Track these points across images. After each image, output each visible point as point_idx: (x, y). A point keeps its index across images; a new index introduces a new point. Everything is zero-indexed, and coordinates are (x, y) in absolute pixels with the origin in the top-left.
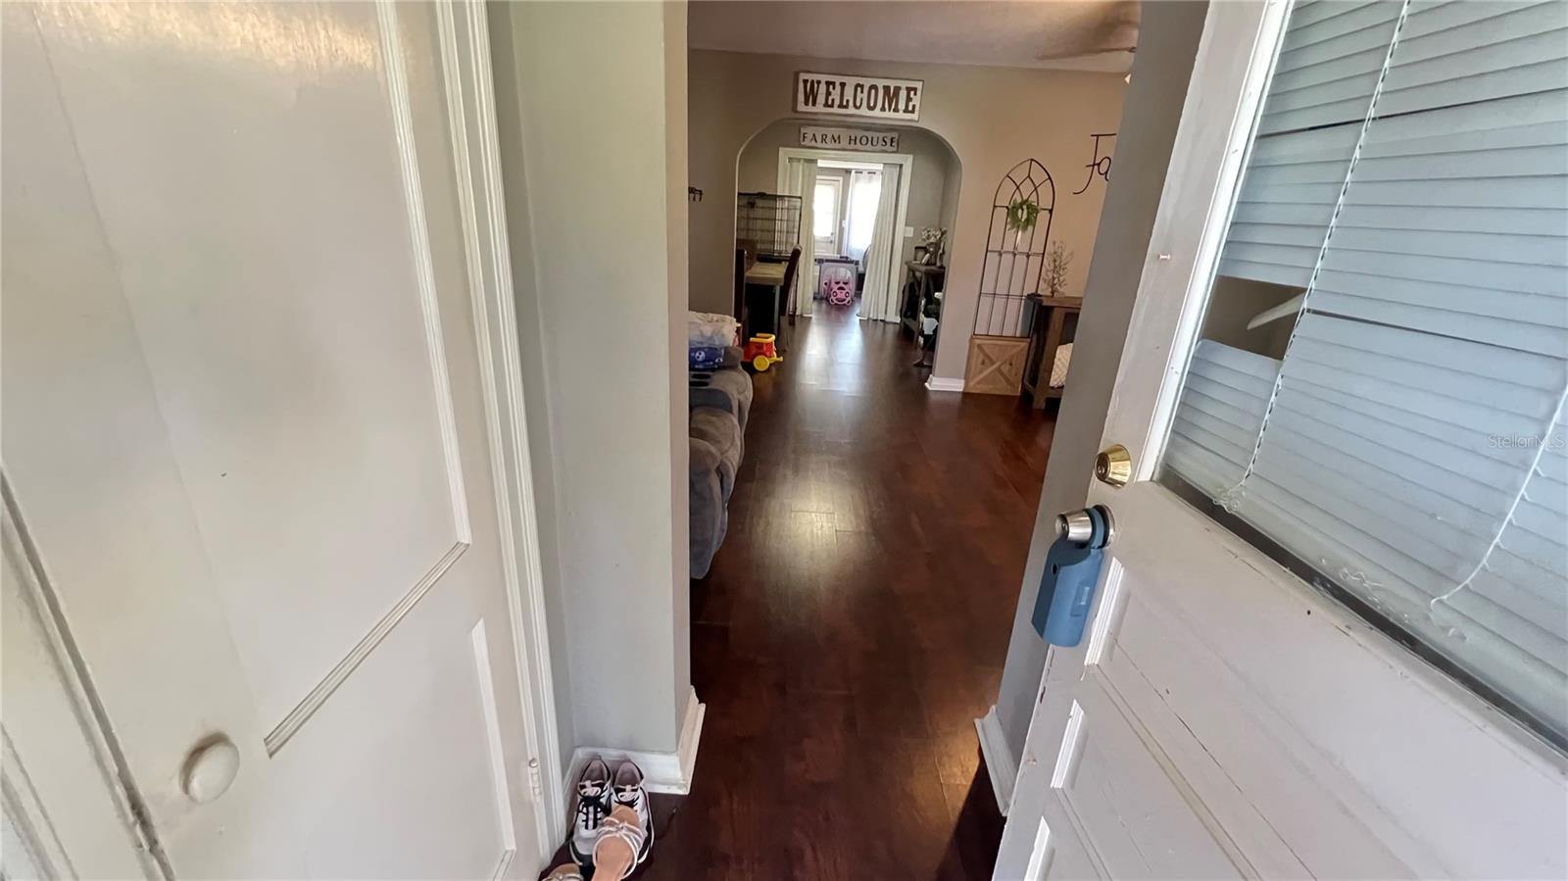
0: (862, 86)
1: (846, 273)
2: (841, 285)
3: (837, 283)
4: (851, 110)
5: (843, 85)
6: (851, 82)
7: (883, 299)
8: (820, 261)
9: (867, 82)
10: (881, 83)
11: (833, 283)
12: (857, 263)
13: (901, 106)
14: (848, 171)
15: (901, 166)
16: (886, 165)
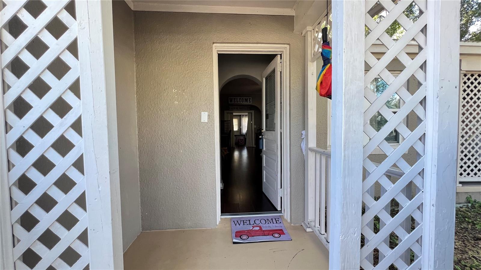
0: (241, 99)
1: (242, 138)
2: (241, 140)
3: (240, 140)
4: (239, 103)
5: (237, 99)
6: (238, 98)
7: (251, 142)
8: (236, 136)
9: (242, 98)
10: (244, 98)
11: (239, 140)
12: (244, 135)
13: (248, 101)
14: (241, 115)
15: (252, 113)
16: (248, 113)
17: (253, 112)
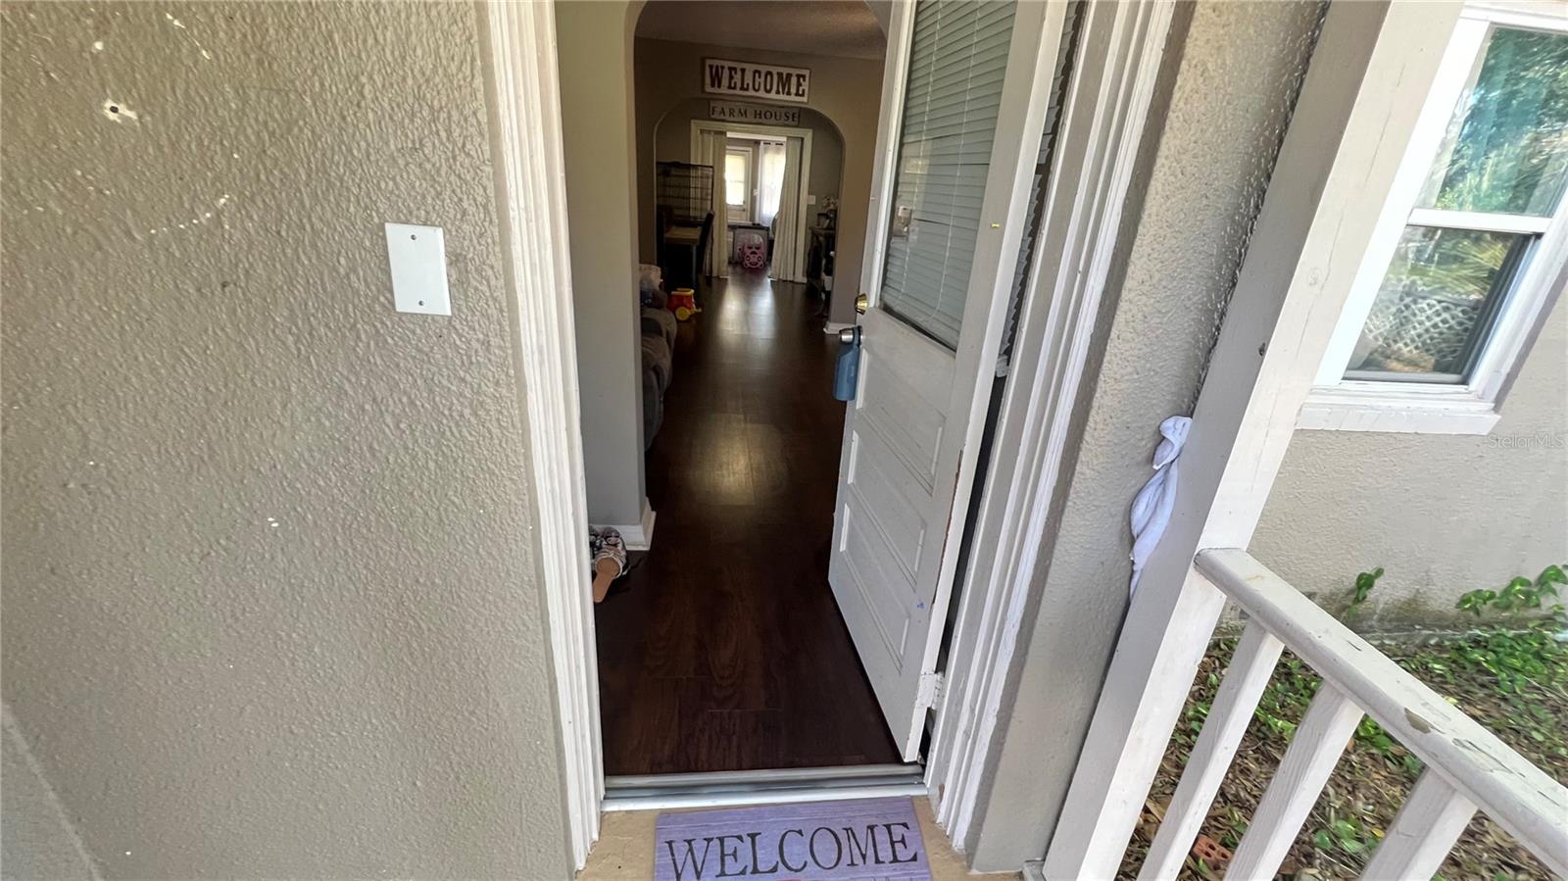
0: (759, 72)
1: (757, 238)
2: (754, 250)
3: (750, 248)
4: (751, 93)
5: (743, 70)
6: (750, 68)
7: (790, 260)
8: (733, 228)
9: (764, 69)
10: (775, 70)
11: (746, 249)
12: (768, 229)
13: (793, 90)
14: (757, 142)
15: (802, 139)
16: (788, 137)
17: (808, 135)
